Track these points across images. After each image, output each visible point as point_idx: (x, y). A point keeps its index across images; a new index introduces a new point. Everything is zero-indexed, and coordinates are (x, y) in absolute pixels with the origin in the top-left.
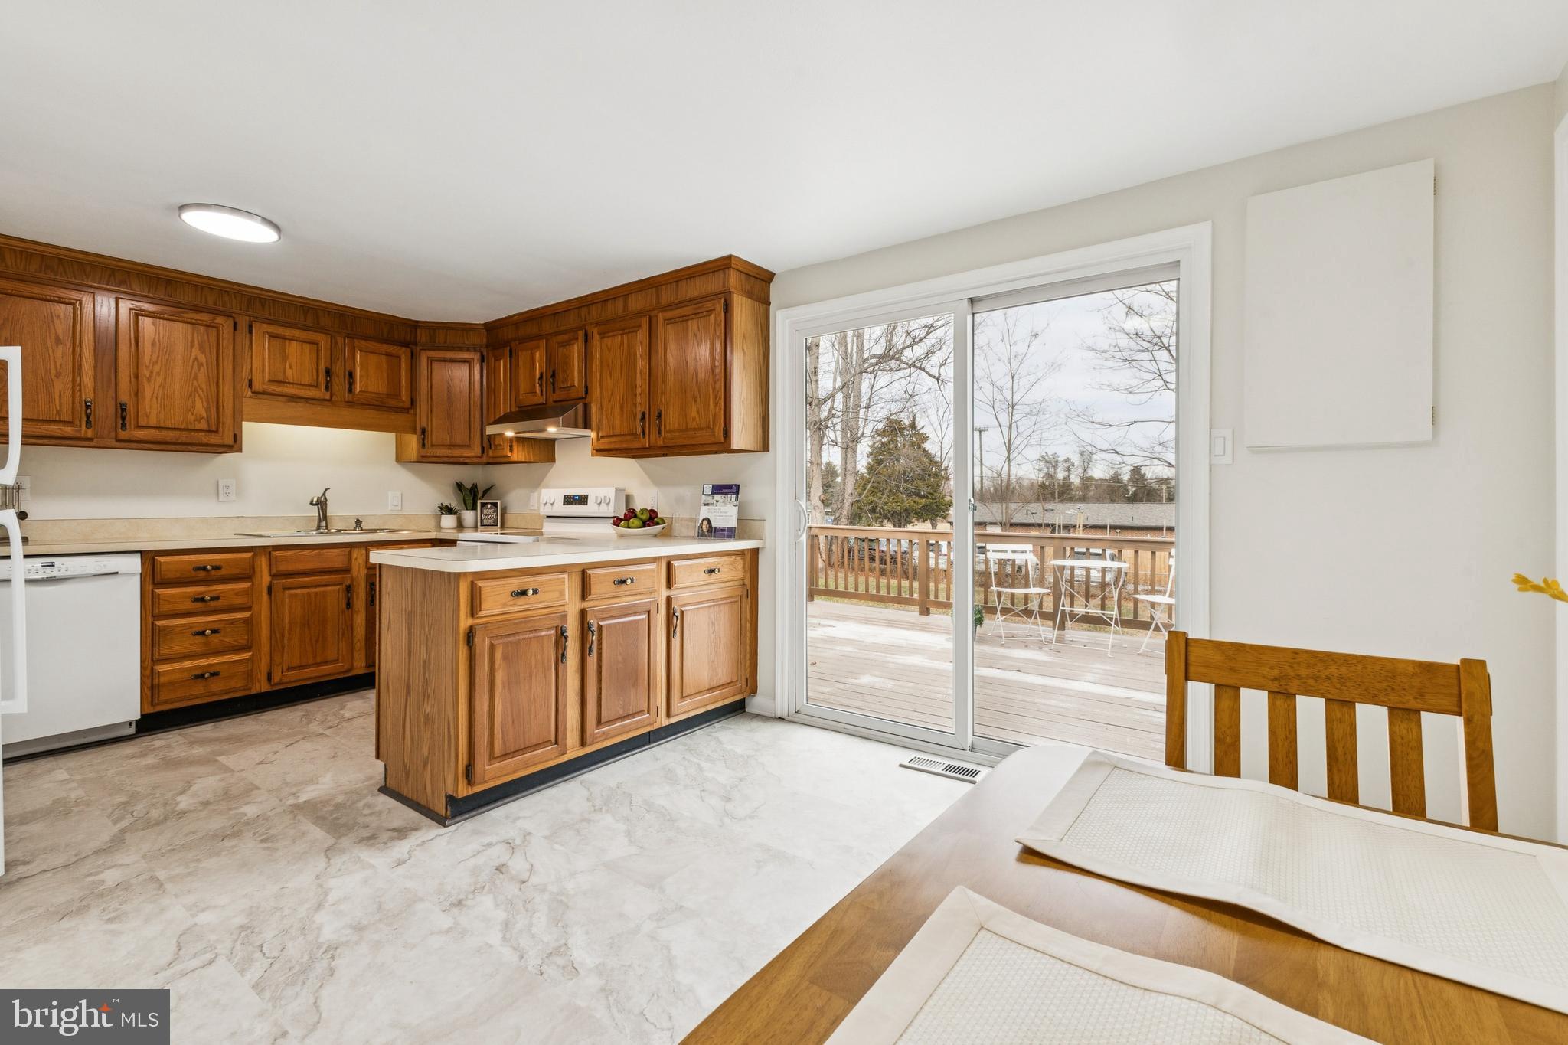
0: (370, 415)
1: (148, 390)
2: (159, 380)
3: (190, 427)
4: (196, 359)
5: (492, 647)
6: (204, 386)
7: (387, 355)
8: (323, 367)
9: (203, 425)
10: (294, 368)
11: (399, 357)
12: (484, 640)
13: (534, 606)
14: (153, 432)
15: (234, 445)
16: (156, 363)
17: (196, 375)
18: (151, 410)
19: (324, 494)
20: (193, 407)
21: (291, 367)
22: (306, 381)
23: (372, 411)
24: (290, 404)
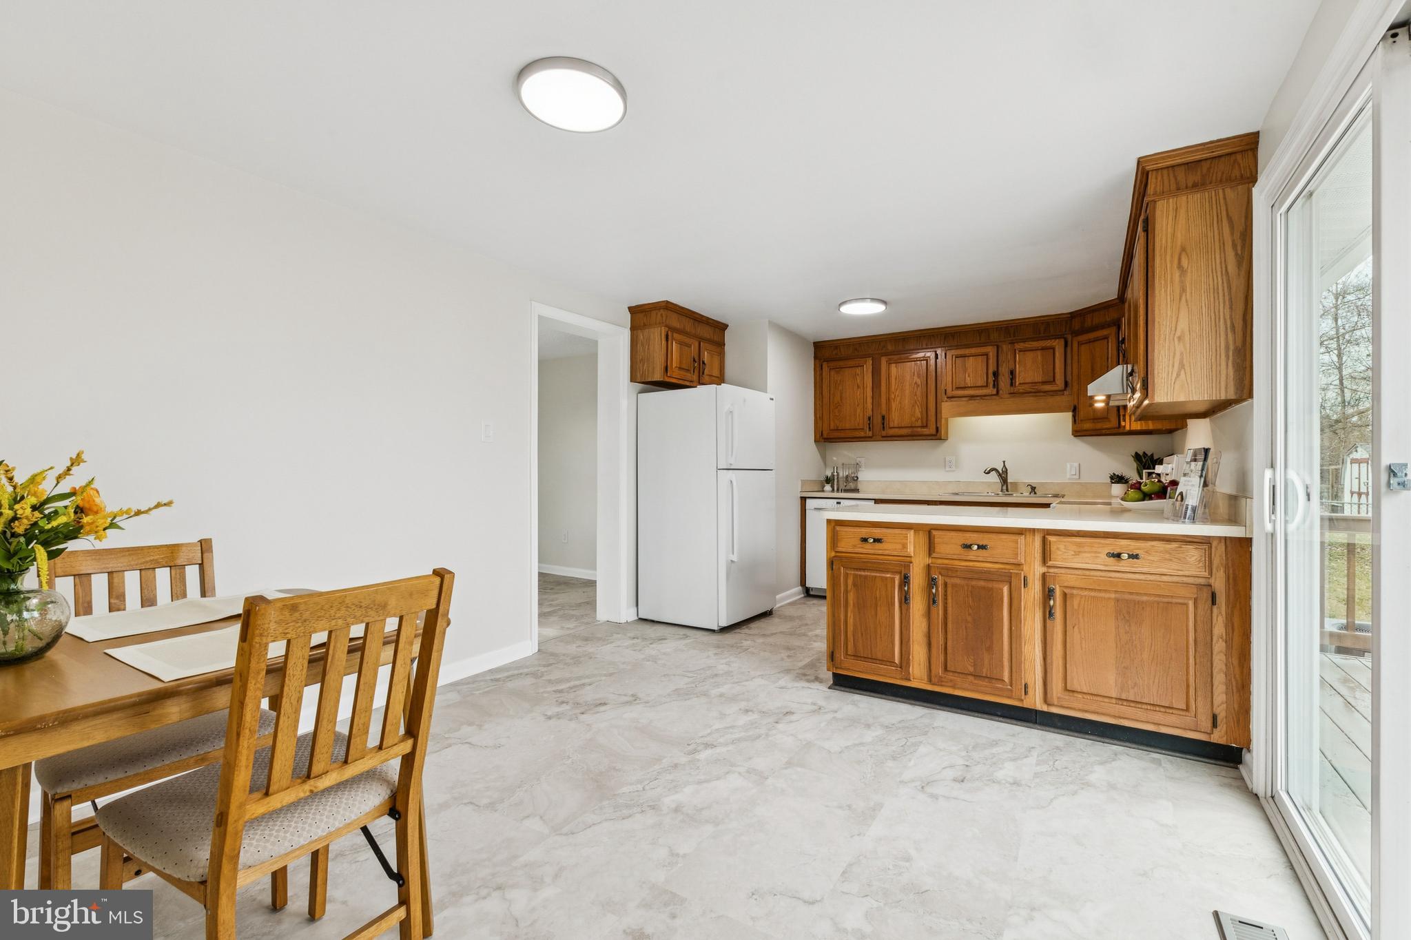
0: (1030, 400)
1: (894, 405)
2: (898, 399)
3: (913, 425)
4: (916, 383)
5: (846, 576)
6: (919, 399)
7: (1043, 349)
8: (991, 371)
9: (919, 423)
10: (971, 376)
11: (1054, 349)
12: (839, 569)
13: (880, 552)
14: (897, 430)
15: (937, 435)
16: (897, 390)
17: (916, 392)
18: (895, 418)
19: (1004, 465)
20: (914, 412)
21: (969, 376)
22: (979, 384)
23: (1031, 398)
24: (970, 402)
